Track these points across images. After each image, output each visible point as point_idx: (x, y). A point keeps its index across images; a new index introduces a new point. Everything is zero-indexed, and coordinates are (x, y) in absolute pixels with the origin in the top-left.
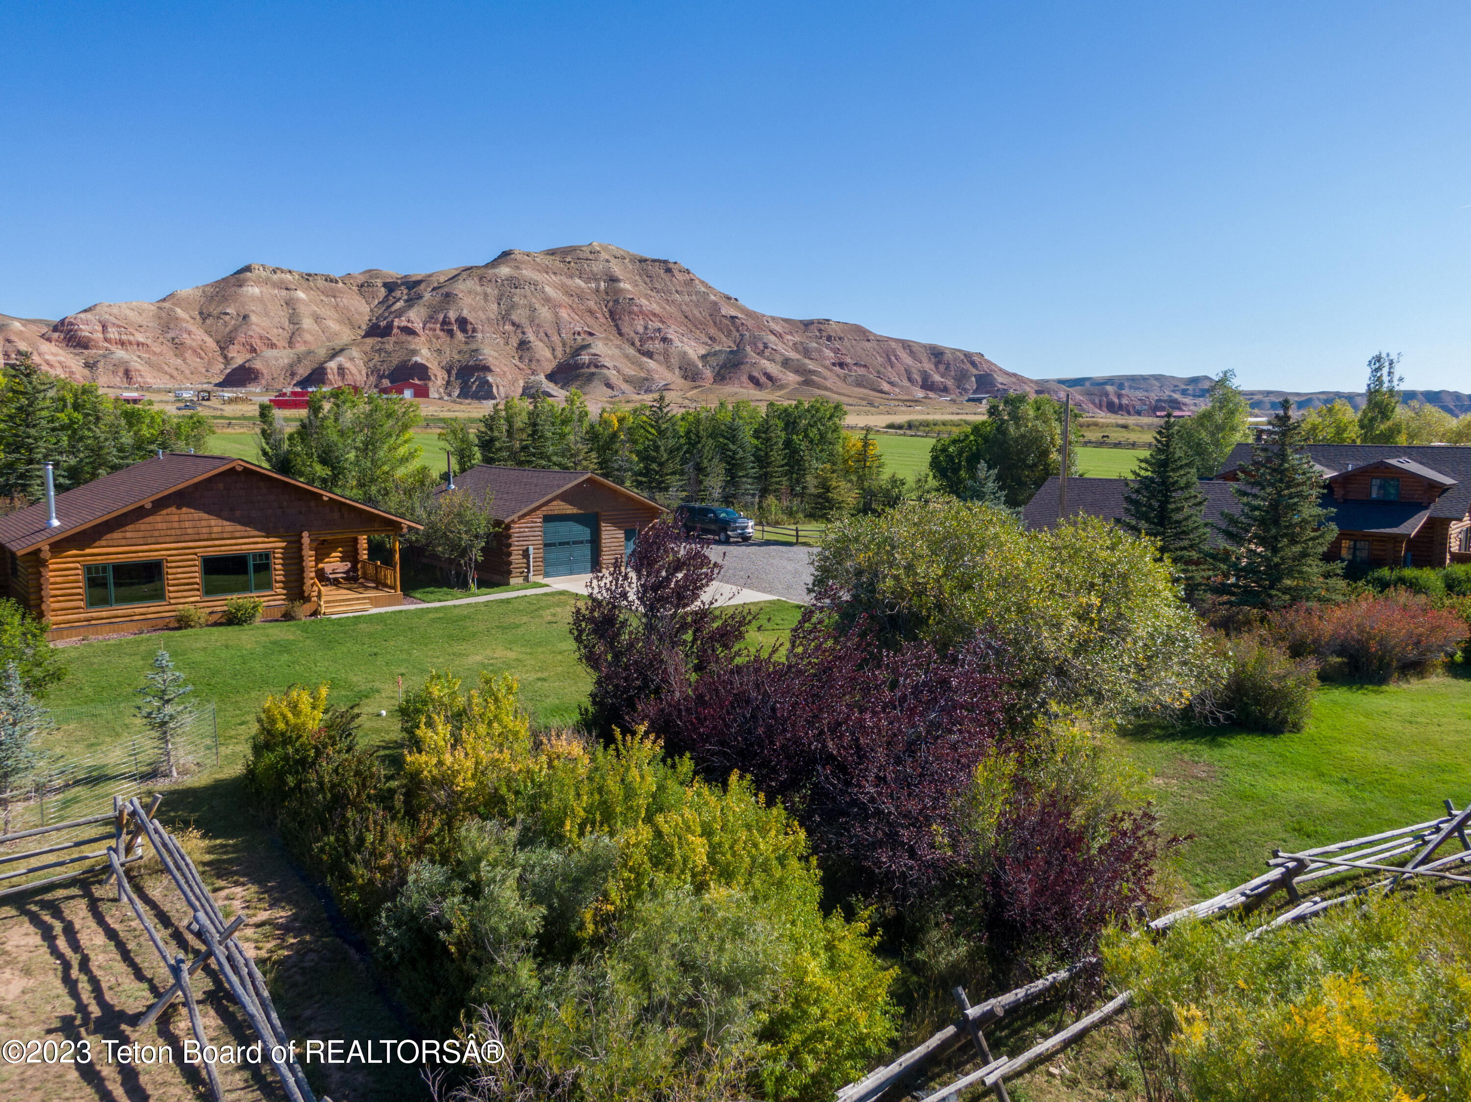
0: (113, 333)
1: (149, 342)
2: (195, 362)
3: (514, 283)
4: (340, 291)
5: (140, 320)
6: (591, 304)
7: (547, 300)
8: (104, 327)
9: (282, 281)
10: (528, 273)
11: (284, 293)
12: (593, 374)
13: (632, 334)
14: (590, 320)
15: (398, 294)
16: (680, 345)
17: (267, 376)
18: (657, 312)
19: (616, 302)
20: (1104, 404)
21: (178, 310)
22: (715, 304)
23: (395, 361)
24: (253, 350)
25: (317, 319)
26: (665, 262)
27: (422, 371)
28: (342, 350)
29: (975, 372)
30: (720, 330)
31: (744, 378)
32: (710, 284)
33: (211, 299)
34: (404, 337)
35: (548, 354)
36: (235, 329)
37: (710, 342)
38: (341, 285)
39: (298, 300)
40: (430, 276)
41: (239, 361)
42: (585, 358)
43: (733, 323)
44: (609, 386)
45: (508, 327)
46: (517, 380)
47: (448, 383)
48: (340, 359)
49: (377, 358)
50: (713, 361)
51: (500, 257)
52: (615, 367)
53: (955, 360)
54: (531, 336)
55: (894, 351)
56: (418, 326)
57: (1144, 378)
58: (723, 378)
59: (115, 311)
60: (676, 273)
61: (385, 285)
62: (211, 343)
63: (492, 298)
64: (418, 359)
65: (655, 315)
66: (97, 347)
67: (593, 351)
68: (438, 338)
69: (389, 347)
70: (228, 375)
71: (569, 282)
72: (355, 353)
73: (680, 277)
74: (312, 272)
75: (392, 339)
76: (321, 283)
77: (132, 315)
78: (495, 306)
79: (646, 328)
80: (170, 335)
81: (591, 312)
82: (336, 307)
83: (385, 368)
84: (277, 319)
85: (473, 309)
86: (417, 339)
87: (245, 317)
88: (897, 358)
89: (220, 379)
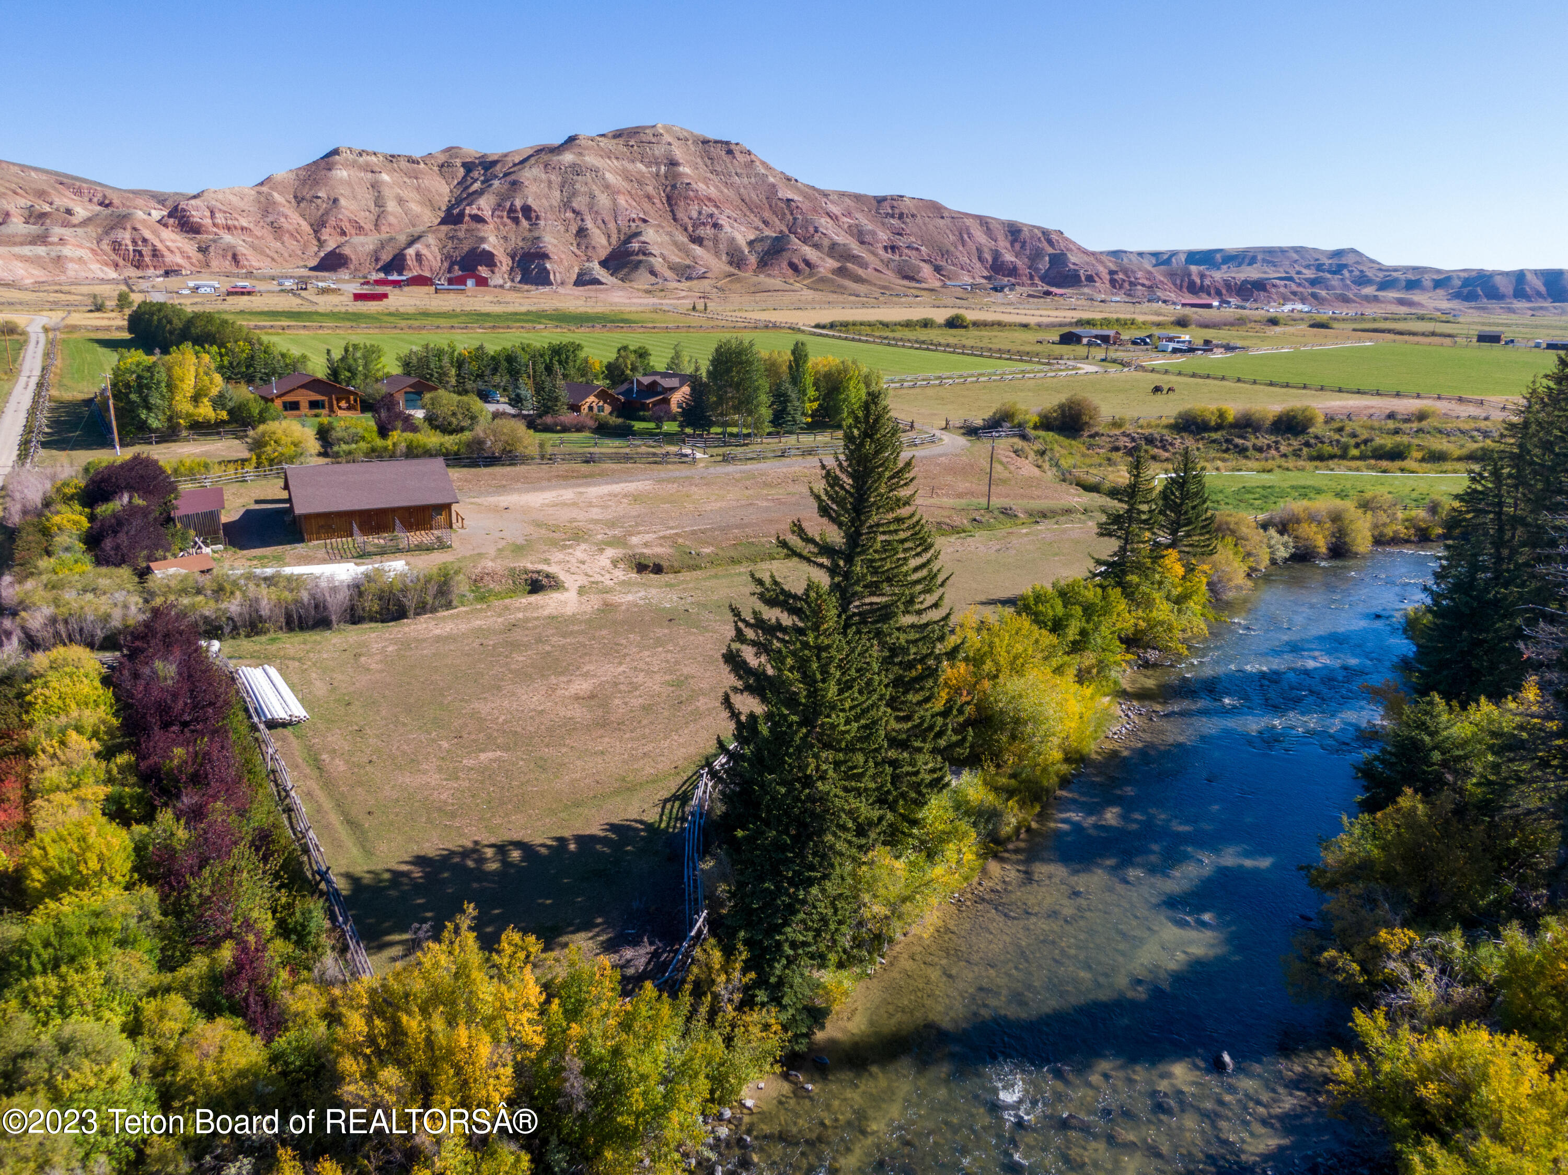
0: (220, 219)
1: (251, 226)
2: (292, 244)
3: (576, 170)
4: (421, 172)
5: (242, 205)
6: (650, 189)
7: (607, 186)
8: (212, 212)
9: (368, 164)
10: (590, 159)
11: (370, 175)
12: (640, 262)
13: (686, 220)
14: (647, 206)
15: (475, 174)
16: (729, 230)
17: (355, 262)
18: (713, 196)
19: (674, 187)
20: (1185, 284)
21: (275, 194)
22: (774, 186)
23: (466, 247)
24: (343, 233)
25: (401, 201)
26: (727, 143)
27: (489, 259)
28: (419, 237)
29: (1050, 250)
30: (775, 213)
31: (784, 265)
32: (772, 164)
33: (304, 182)
34: (474, 225)
35: (603, 241)
36: (327, 213)
37: (762, 226)
38: (422, 165)
39: (383, 182)
40: (506, 155)
41: (331, 245)
42: (635, 245)
43: (789, 206)
44: (653, 273)
45: (569, 215)
46: (572, 267)
47: (512, 269)
48: (418, 246)
49: (450, 245)
50: (759, 247)
51: (566, 142)
52: (662, 254)
53: (1032, 237)
54: (589, 224)
55: (968, 228)
56: (487, 214)
57: (1283, 251)
58: (765, 265)
59: (220, 197)
60: (737, 154)
61: (464, 165)
62: (305, 227)
63: (555, 186)
64: (486, 246)
65: (710, 199)
66: (207, 232)
67: (643, 239)
68: (505, 225)
69: (461, 234)
70: (323, 259)
71: (630, 166)
72: (431, 239)
73: (741, 158)
74: (395, 153)
75: (464, 227)
76: (404, 164)
77: (235, 200)
78: (557, 194)
79: (700, 213)
80: (269, 220)
81: (649, 197)
82: (418, 189)
83: (457, 255)
84: (363, 202)
85: (537, 197)
86: (486, 227)
87: (335, 201)
88: (970, 236)
89: (313, 263)
